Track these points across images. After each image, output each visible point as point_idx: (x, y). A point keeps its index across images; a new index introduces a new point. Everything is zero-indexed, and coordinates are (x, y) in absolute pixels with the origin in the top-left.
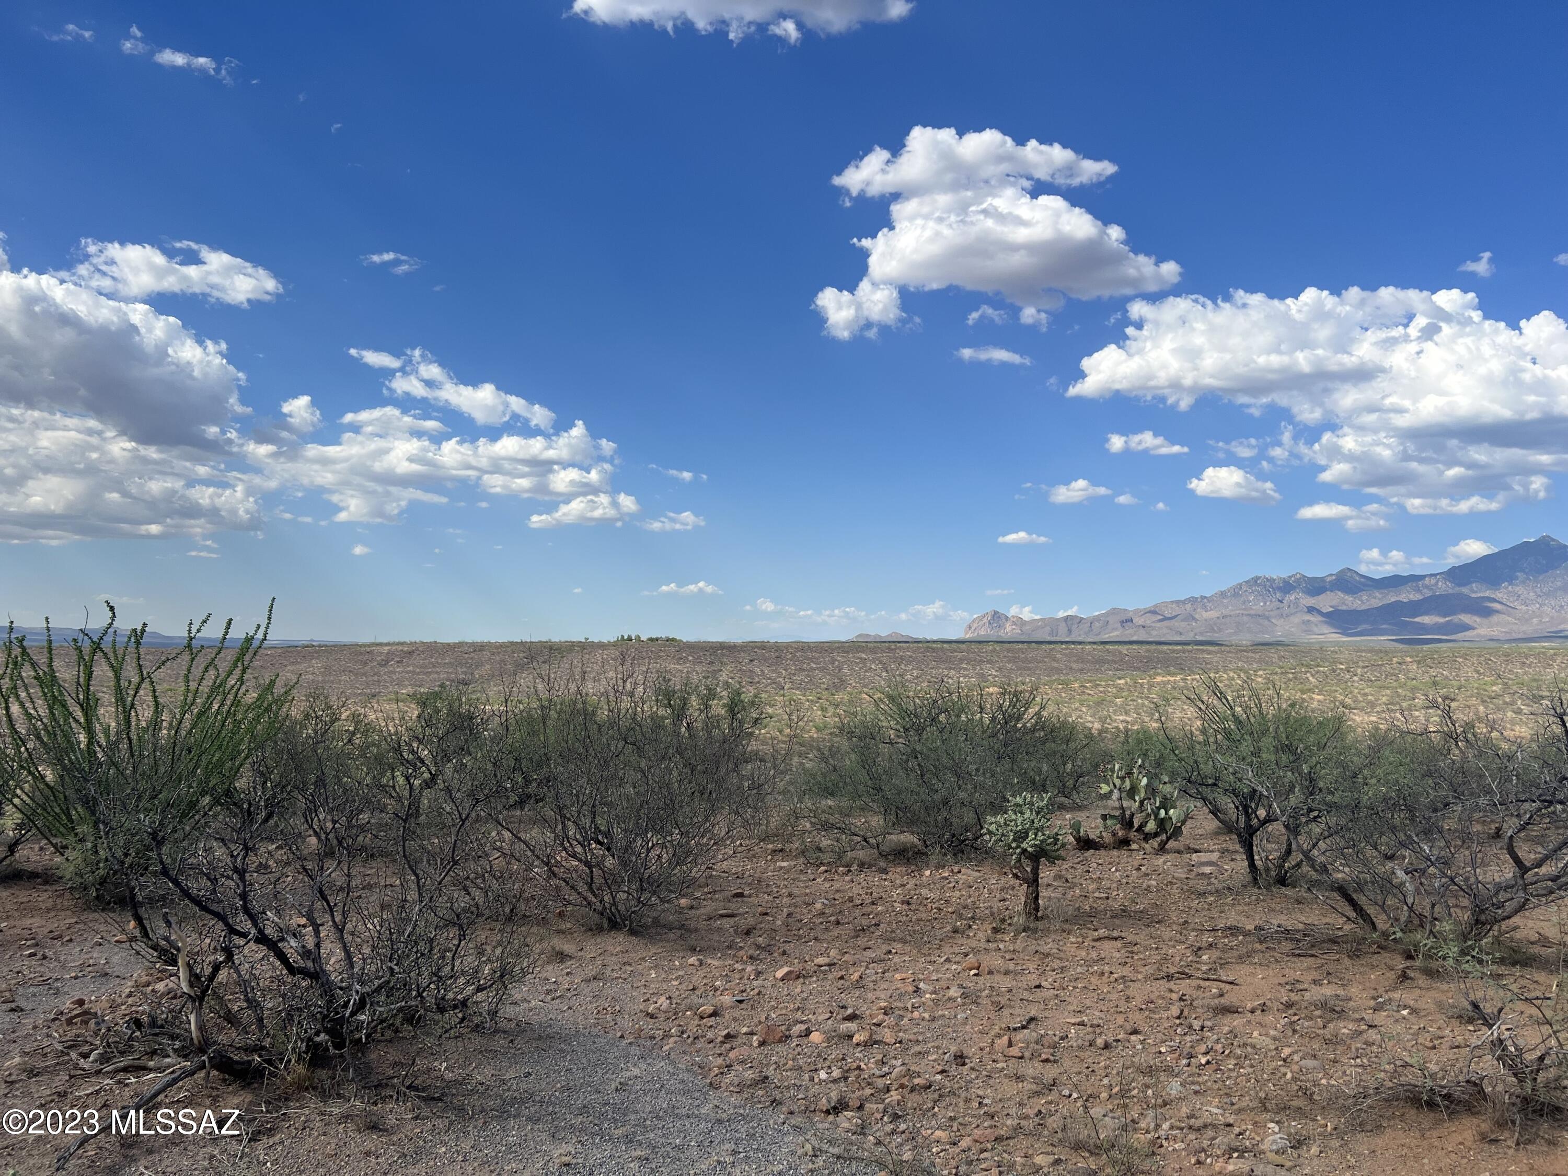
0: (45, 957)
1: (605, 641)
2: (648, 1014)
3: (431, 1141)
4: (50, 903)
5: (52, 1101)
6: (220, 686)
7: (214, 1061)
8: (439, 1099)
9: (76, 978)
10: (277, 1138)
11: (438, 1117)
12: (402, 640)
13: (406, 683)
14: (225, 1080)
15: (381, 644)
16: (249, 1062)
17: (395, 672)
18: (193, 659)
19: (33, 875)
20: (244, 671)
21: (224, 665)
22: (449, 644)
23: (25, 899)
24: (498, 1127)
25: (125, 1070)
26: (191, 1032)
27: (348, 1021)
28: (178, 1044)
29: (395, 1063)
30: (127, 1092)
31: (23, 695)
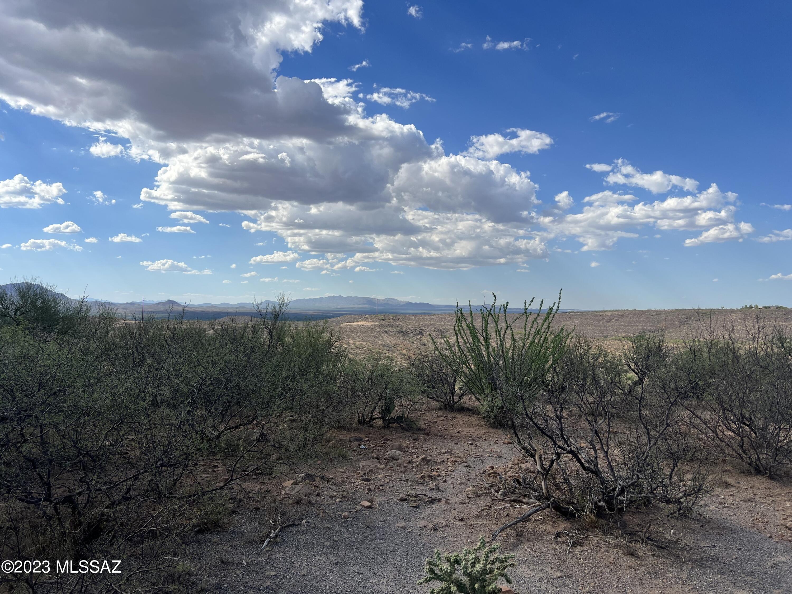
0: (476, 446)
1: (735, 309)
2: (787, 527)
3: (663, 569)
4: (476, 423)
5: (486, 509)
6: (539, 331)
7: (553, 505)
8: (665, 548)
9: (489, 456)
10: (585, 547)
11: (666, 558)
12: (618, 309)
13: (621, 331)
14: (557, 515)
15: (607, 311)
16: (568, 509)
17: (615, 325)
18: (527, 318)
19: (469, 410)
20: (549, 324)
21: (540, 321)
22: (642, 311)
23: (466, 420)
24: (701, 571)
25: (514, 501)
26: (542, 490)
27: (616, 499)
28: (537, 494)
29: (638, 524)
30: (516, 512)
31: (463, 333)
